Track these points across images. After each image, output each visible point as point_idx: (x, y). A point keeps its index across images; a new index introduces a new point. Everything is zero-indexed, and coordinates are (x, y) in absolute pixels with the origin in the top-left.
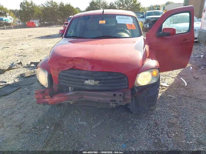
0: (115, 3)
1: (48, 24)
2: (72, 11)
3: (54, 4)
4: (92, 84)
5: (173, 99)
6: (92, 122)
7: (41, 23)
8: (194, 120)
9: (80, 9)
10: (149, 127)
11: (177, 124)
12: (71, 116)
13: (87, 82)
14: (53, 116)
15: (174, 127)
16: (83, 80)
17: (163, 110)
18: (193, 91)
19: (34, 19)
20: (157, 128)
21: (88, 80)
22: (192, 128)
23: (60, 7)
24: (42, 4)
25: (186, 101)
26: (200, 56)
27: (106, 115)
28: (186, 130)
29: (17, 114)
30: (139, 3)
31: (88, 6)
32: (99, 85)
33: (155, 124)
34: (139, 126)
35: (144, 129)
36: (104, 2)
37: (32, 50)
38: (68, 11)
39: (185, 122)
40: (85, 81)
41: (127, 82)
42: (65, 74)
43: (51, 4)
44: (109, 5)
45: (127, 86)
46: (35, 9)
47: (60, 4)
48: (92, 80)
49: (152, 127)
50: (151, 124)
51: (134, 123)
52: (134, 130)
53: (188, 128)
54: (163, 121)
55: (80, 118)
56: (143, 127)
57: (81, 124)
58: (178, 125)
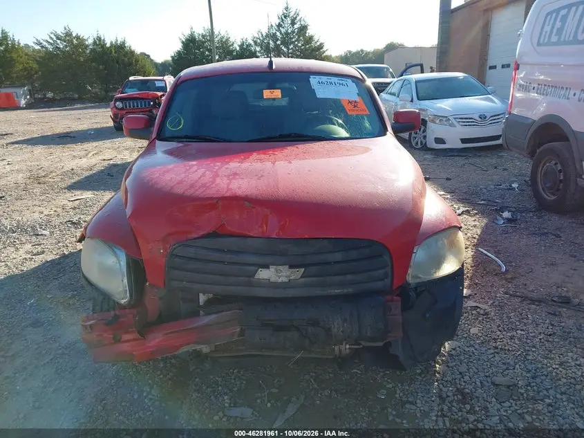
0: (255, 42)
1: (59, 100)
2: (130, 64)
3: (75, 41)
4: (280, 281)
5: (482, 312)
6: (269, 405)
7: (36, 96)
8: (561, 371)
9: (152, 57)
10: (446, 408)
11: (520, 390)
12: (195, 391)
13: (263, 274)
14: (136, 397)
15: (514, 400)
16: (252, 268)
17: (467, 349)
18: (525, 285)
19: (13, 85)
20: (468, 407)
21: (266, 267)
22: (564, 398)
23: (94, 49)
24: (37, 40)
25: (520, 317)
26: (511, 186)
27: (307, 377)
28: (550, 405)
29: (7, 398)
30: (318, 44)
31: (179, 49)
32: (303, 280)
33: (459, 396)
34: (414, 403)
35: (434, 414)
36: (224, 40)
37: (20, 178)
38: (117, 62)
39: (538, 380)
40: (257, 270)
41: (389, 269)
42: (191, 252)
43: (65, 42)
44: (238, 49)
45: (388, 281)
46: (14, 56)
47: (95, 43)
48: (281, 268)
49: (455, 404)
50: (448, 396)
51: (397, 396)
52: (405, 422)
53: (551, 397)
54: (479, 383)
55: (226, 394)
56: (427, 409)
57: (237, 417)
58: (523, 391)
